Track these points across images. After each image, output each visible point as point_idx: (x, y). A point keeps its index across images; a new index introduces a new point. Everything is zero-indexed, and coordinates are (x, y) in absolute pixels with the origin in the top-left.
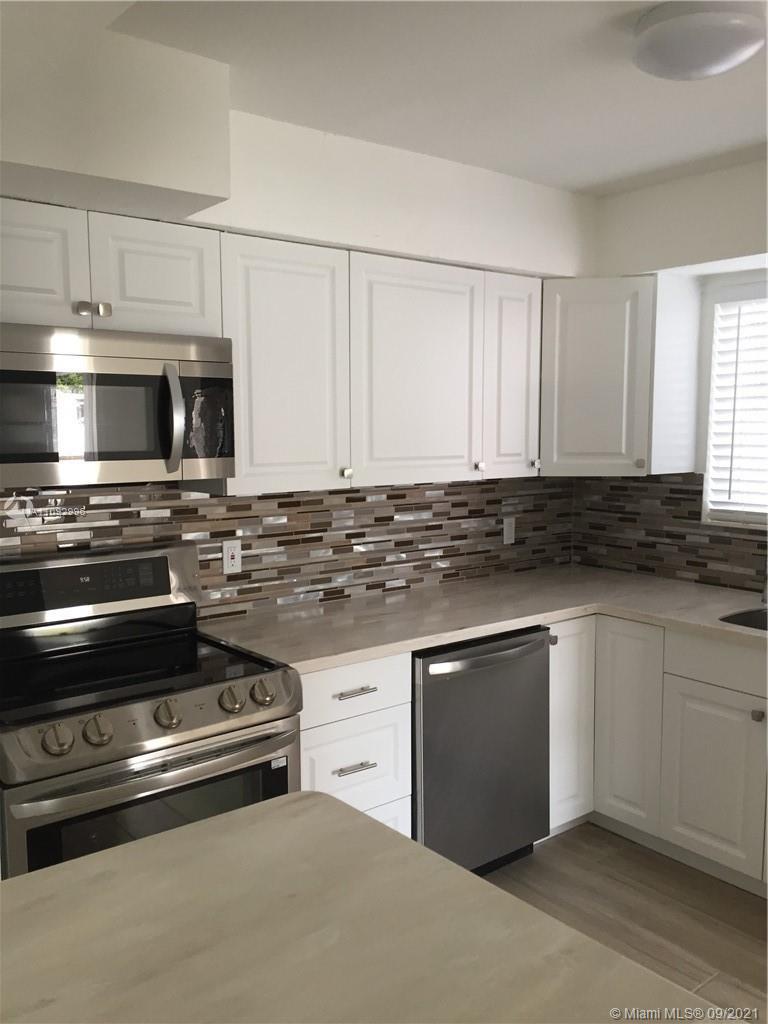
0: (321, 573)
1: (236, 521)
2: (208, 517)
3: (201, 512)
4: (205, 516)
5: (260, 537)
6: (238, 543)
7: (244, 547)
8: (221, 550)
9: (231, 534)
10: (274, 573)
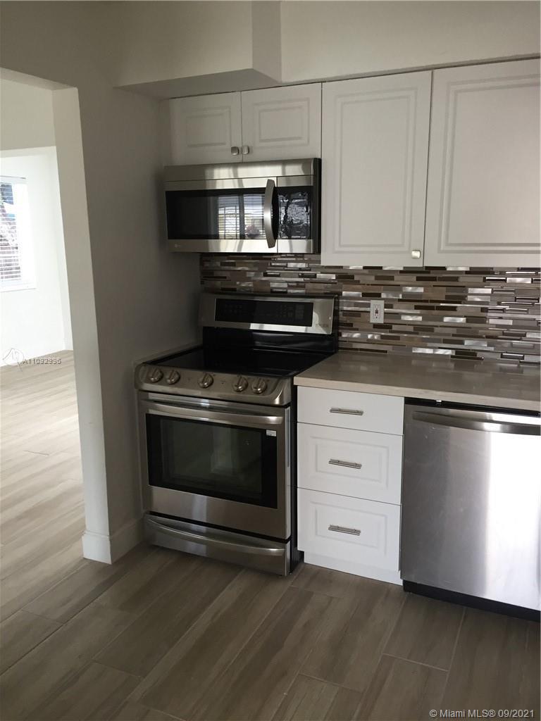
0: (454, 335)
1: (382, 287)
2: (361, 282)
3: (356, 278)
4: (359, 281)
5: (400, 300)
6: (382, 303)
7: (386, 306)
8: (369, 305)
9: (378, 296)
10: (411, 329)
